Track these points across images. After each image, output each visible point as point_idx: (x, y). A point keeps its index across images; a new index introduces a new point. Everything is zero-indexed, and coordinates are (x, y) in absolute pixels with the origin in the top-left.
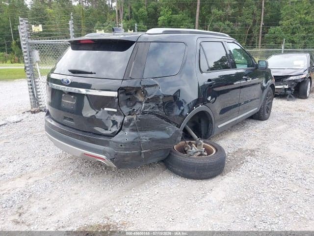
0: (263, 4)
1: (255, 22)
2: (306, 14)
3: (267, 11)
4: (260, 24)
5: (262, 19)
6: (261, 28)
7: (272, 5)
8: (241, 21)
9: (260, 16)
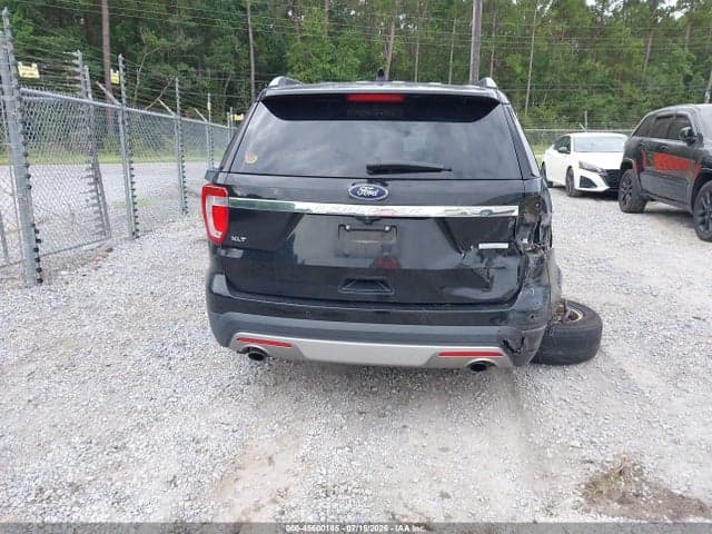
0: (251, 35)
1: (238, 70)
2: (331, 62)
3: (261, 51)
4: (249, 76)
5: (253, 65)
6: (253, 85)
7: (267, 39)
8: (212, 67)
9: (249, 58)
